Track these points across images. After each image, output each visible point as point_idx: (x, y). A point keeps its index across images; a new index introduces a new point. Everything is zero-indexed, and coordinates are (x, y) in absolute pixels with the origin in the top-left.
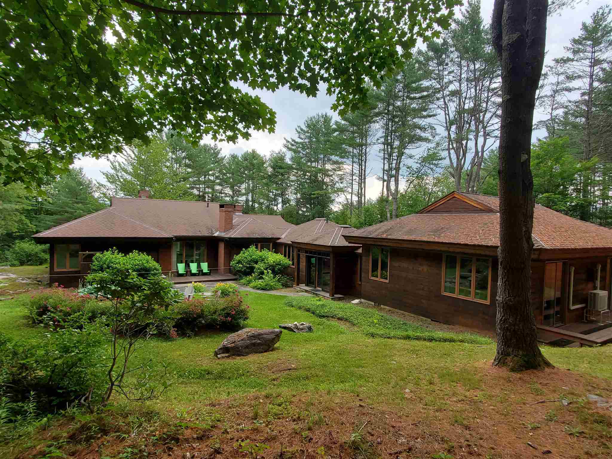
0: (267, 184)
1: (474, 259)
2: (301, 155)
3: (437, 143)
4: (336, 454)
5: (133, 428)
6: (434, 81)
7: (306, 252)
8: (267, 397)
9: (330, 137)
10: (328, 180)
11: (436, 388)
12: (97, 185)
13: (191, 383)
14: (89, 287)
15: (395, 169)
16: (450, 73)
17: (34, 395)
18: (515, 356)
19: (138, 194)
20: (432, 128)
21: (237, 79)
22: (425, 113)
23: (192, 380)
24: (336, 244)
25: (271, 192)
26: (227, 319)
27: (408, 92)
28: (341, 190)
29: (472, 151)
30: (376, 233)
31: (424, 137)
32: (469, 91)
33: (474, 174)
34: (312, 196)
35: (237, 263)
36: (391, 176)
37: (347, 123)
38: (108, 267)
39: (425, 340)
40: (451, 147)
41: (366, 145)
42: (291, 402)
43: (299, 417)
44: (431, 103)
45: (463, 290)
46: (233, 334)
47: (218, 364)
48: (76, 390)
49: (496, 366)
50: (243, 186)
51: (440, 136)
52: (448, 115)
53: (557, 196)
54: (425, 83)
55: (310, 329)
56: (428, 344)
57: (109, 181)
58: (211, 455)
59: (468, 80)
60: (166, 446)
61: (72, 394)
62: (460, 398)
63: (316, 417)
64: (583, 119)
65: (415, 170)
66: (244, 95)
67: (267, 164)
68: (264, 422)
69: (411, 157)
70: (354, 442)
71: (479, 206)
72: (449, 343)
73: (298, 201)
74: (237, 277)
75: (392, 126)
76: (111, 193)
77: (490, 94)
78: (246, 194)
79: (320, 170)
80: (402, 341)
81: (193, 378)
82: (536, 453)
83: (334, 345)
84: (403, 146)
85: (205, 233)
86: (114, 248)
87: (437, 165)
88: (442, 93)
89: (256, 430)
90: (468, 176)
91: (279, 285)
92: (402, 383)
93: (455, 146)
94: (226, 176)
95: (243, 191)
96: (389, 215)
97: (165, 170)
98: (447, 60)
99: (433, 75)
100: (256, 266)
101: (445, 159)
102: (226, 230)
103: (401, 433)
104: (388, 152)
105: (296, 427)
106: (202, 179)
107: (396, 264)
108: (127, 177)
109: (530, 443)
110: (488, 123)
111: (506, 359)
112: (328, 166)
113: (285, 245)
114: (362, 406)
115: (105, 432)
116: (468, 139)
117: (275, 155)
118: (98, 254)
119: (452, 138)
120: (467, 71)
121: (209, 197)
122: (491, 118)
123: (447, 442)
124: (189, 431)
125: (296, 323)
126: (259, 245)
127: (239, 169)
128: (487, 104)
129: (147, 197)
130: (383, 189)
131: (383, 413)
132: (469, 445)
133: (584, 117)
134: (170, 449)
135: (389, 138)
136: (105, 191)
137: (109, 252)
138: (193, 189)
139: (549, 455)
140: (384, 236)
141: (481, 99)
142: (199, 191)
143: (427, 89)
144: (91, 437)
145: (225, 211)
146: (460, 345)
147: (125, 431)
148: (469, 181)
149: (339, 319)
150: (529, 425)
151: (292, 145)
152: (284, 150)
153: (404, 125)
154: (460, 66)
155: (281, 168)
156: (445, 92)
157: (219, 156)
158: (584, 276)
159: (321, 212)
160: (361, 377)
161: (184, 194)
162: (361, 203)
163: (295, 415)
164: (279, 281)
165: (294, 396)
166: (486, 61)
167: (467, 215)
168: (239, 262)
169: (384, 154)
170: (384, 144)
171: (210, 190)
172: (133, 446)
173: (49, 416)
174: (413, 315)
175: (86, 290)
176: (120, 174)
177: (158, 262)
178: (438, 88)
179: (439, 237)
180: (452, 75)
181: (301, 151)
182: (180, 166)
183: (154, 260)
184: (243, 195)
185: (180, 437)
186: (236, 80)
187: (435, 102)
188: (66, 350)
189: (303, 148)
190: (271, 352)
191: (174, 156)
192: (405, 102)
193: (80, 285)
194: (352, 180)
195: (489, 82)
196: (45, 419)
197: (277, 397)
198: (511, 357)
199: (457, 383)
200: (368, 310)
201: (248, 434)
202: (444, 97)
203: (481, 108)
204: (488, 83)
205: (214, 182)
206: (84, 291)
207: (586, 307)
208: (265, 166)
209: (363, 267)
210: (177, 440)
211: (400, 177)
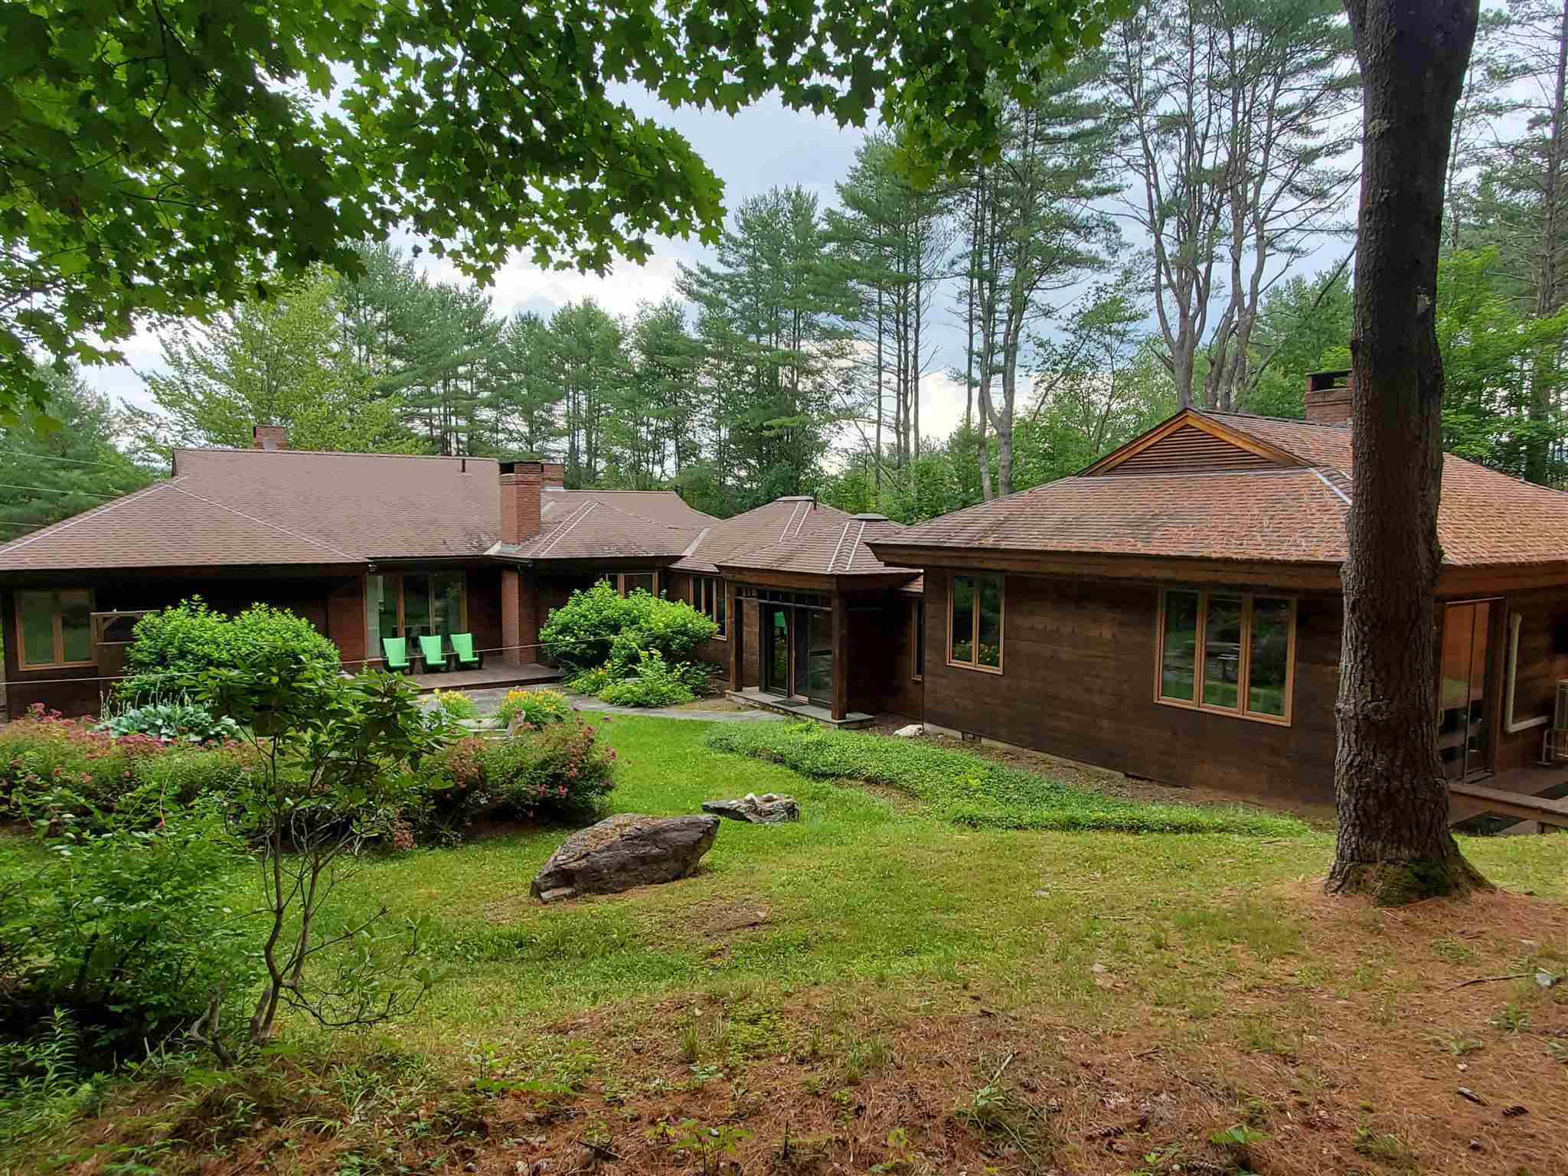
0: (631, 402)
1: (1248, 600)
2: (729, 312)
3: (1126, 272)
4: (937, 1145)
5: (350, 1101)
6: (1113, 87)
7: (761, 595)
8: (712, 1000)
9: (812, 257)
10: (809, 386)
11: (1178, 960)
12: (127, 412)
13: (473, 973)
14: (132, 712)
15: (1002, 348)
16: (1160, 61)
17: (63, 1018)
18: (1389, 862)
19: (254, 437)
20: (1111, 227)
21: (627, 74)
22: (1088, 184)
23: (477, 966)
24: (848, 569)
25: (642, 424)
26: (555, 791)
27: (1040, 120)
28: (849, 414)
29: (1223, 292)
30: (965, 535)
31: (1085, 255)
32: (1215, 116)
33: (1230, 359)
34: (766, 433)
35: (560, 632)
36: (990, 371)
37: (862, 215)
38: (182, 655)
39: (1119, 828)
40: (1164, 280)
41: (917, 280)
42: (784, 1013)
43: (814, 1052)
44: (1104, 152)
45: (1214, 688)
46: (581, 833)
47: (546, 916)
48: (161, 1004)
49: (1336, 891)
50: (561, 408)
51: (1133, 250)
52: (1157, 187)
53: (1464, 418)
54: (1090, 94)
55: (791, 811)
56: (1129, 839)
57: (161, 402)
58: (588, 1165)
59: (1212, 83)
60: (454, 1145)
61: (149, 1016)
62: (1247, 981)
63: (867, 1050)
64: (1534, 197)
65: (1060, 350)
66: (642, 128)
67: (630, 340)
68: (718, 1071)
69: (1047, 313)
70: (984, 1112)
71: (1257, 451)
72: (1187, 836)
73: (722, 448)
74: (560, 672)
75: (994, 224)
76: (167, 436)
77: (1276, 125)
78: (571, 432)
79: (786, 356)
80: (1057, 834)
81: (478, 959)
82: (1487, 1115)
83: (866, 853)
84: (1026, 282)
85: (459, 548)
86: (196, 597)
87: (1121, 336)
88: (1137, 121)
89: (698, 1093)
90: (1213, 364)
91: (685, 692)
92: (1078, 950)
93: (1175, 278)
94: (509, 378)
95: (561, 424)
96: (987, 483)
97: (327, 364)
98: (1152, 25)
99: (1112, 69)
100: (616, 639)
101: (1144, 316)
102: (522, 538)
103: (1113, 1081)
104: (982, 297)
105: (814, 1078)
106: (438, 388)
107: (1023, 622)
108: (215, 387)
109: (1467, 1091)
110: (1269, 210)
111: (1365, 872)
112: (808, 346)
113: (697, 576)
114: (989, 1014)
115: (273, 1116)
116: (1210, 259)
117: (652, 313)
118: (149, 617)
119: (1167, 252)
120: (1210, 57)
121: (458, 441)
122: (1277, 195)
123: (1242, 1099)
124: (510, 1102)
125: (750, 796)
126: (621, 578)
127: (545, 358)
128: (1267, 153)
129: (281, 446)
130: (969, 408)
131: (1049, 1029)
132: (1304, 1105)
133: (1537, 187)
134: (467, 1154)
135: (986, 258)
136: (151, 430)
137: (179, 611)
138: (412, 420)
139: (1522, 1117)
140: (989, 542)
141: (1248, 141)
142: (432, 426)
143: (1093, 110)
144: (238, 1132)
145: (517, 483)
146: (1219, 840)
147: (329, 1111)
148: (1215, 380)
149: (871, 781)
150: (1453, 1045)
151: (703, 284)
152: (679, 298)
153: (1026, 216)
154: (1190, 41)
155: (669, 351)
156: (1146, 119)
157: (485, 321)
158: (1543, 641)
159: (791, 478)
160: (961, 937)
161: (387, 436)
162: (907, 450)
163: (802, 1047)
164: (683, 679)
165: (788, 995)
166: (1263, 26)
167: (1223, 479)
168: (565, 629)
169: (971, 305)
170: (971, 275)
171: (462, 423)
172: (361, 1151)
173: (99, 1076)
174: (1072, 763)
175: (124, 721)
176: (191, 379)
177: (326, 635)
178: (1125, 109)
179: (1148, 539)
180: (1167, 67)
181: (729, 301)
182: (370, 351)
183: (316, 630)
184: (561, 434)
185: (489, 1120)
186: (622, 78)
187: (1116, 150)
188: (119, 892)
189: (735, 293)
190: (692, 880)
191: (350, 323)
192: (1030, 149)
193: (105, 710)
194: (880, 385)
195: (1272, 87)
196: (87, 1087)
197: (741, 999)
198: (1378, 866)
199: (1233, 942)
200: (949, 753)
201: (679, 1101)
202: (1142, 136)
203: (1249, 165)
204: (1269, 92)
205: (472, 396)
206: (118, 724)
207: (1549, 724)
208: (622, 346)
209: (928, 632)
210: (482, 1128)
211: (1018, 372)
